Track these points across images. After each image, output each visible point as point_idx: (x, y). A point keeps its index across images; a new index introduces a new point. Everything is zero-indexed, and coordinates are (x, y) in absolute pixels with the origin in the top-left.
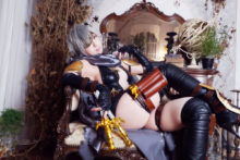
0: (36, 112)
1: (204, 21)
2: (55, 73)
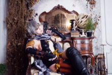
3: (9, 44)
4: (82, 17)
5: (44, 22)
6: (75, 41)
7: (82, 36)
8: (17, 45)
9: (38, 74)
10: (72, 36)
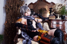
1: (61, 4)
3: (6, 22)
4: (58, 5)
6: (52, 22)
9: (22, 41)
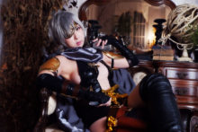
0: (8, 113)
1: (196, 7)
2: (28, 68)
3: (5, 67)
5: (90, 22)
6: (164, 69)
7: (180, 59)
8: (21, 70)
10: (155, 58)
